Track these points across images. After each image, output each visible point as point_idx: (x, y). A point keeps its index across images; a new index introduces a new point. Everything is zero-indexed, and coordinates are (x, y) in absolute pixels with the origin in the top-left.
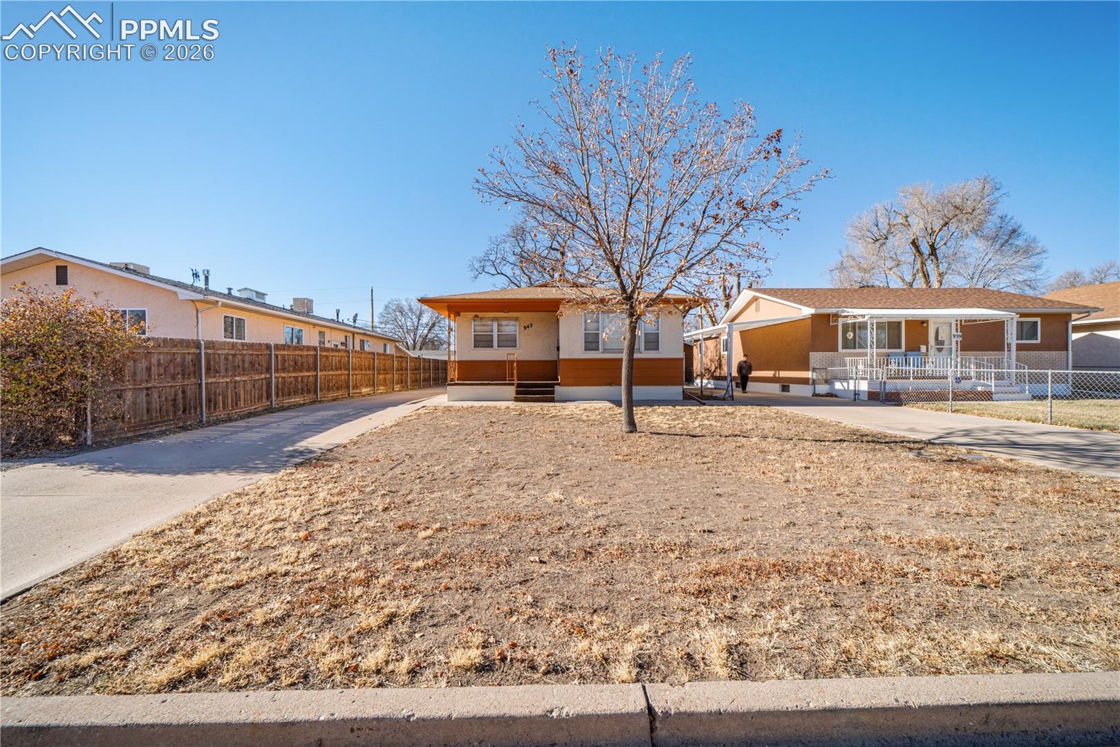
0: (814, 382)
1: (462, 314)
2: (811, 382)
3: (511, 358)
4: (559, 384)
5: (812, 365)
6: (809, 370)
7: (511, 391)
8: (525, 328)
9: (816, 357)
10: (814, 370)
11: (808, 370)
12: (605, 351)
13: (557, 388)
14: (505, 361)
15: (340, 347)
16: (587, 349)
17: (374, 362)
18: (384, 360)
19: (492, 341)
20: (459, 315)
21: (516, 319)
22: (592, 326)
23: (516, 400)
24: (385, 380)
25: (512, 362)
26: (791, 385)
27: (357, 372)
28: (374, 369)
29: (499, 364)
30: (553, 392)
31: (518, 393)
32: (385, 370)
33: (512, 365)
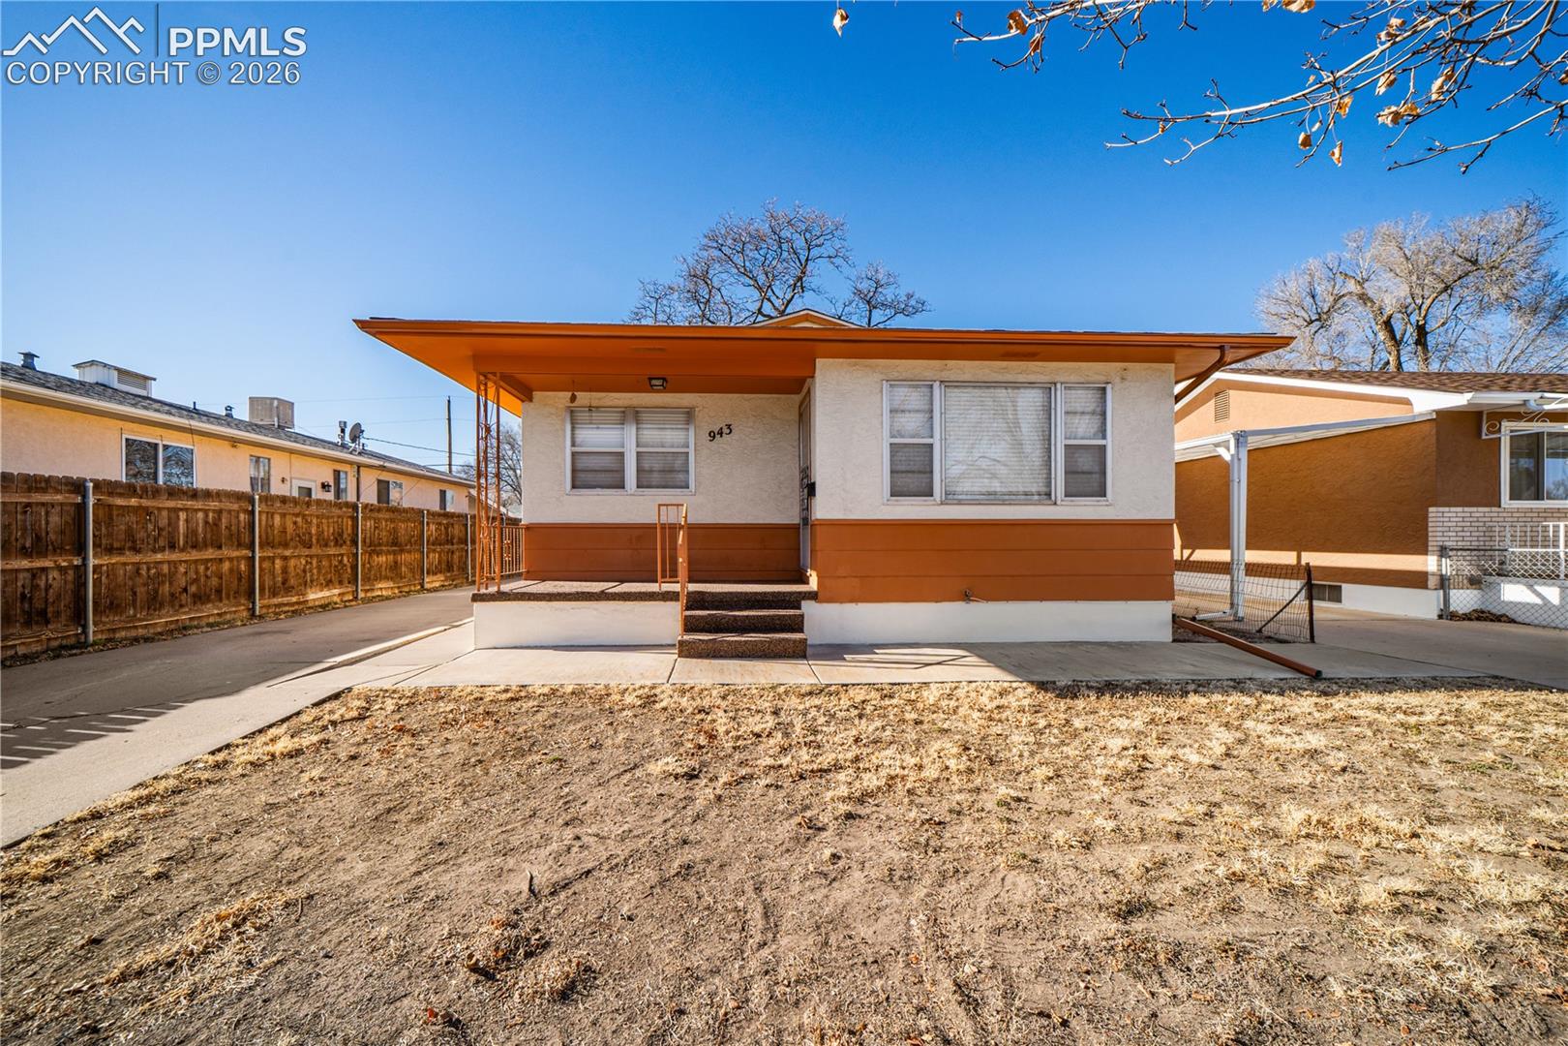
0: (1444, 583)
1: (537, 395)
2: (1432, 582)
3: (671, 517)
4: (813, 596)
5: (1435, 539)
6: (1425, 552)
7: (666, 619)
8: (712, 436)
9: (1446, 521)
10: (1443, 552)
11: (1423, 550)
12: (950, 498)
13: (808, 607)
14: (651, 527)
15: (318, 494)
16: (895, 493)
17: (355, 527)
18: (392, 520)
19: (621, 470)
20: (531, 400)
21: (689, 415)
22: (911, 423)
23: (687, 651)
24: (395, 566)
25: (672, 529)
26: (1345, 587)
27: (287, 553)
28: (355, 543)
29: (640, 535)
30: (797, 625)
31: (690, 626)
32: (395, 544)
33: (674, 539)
